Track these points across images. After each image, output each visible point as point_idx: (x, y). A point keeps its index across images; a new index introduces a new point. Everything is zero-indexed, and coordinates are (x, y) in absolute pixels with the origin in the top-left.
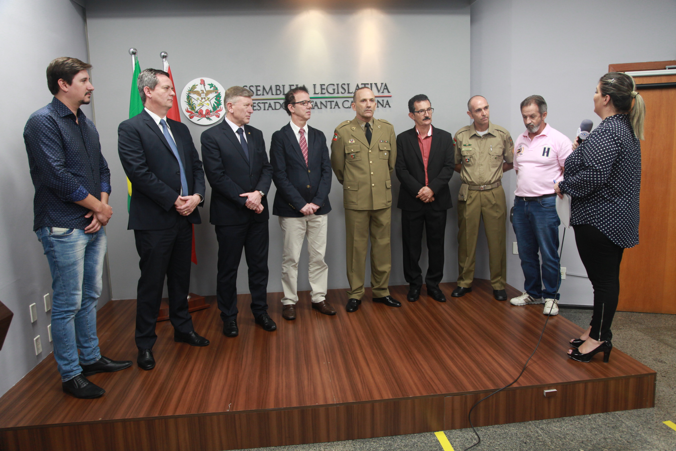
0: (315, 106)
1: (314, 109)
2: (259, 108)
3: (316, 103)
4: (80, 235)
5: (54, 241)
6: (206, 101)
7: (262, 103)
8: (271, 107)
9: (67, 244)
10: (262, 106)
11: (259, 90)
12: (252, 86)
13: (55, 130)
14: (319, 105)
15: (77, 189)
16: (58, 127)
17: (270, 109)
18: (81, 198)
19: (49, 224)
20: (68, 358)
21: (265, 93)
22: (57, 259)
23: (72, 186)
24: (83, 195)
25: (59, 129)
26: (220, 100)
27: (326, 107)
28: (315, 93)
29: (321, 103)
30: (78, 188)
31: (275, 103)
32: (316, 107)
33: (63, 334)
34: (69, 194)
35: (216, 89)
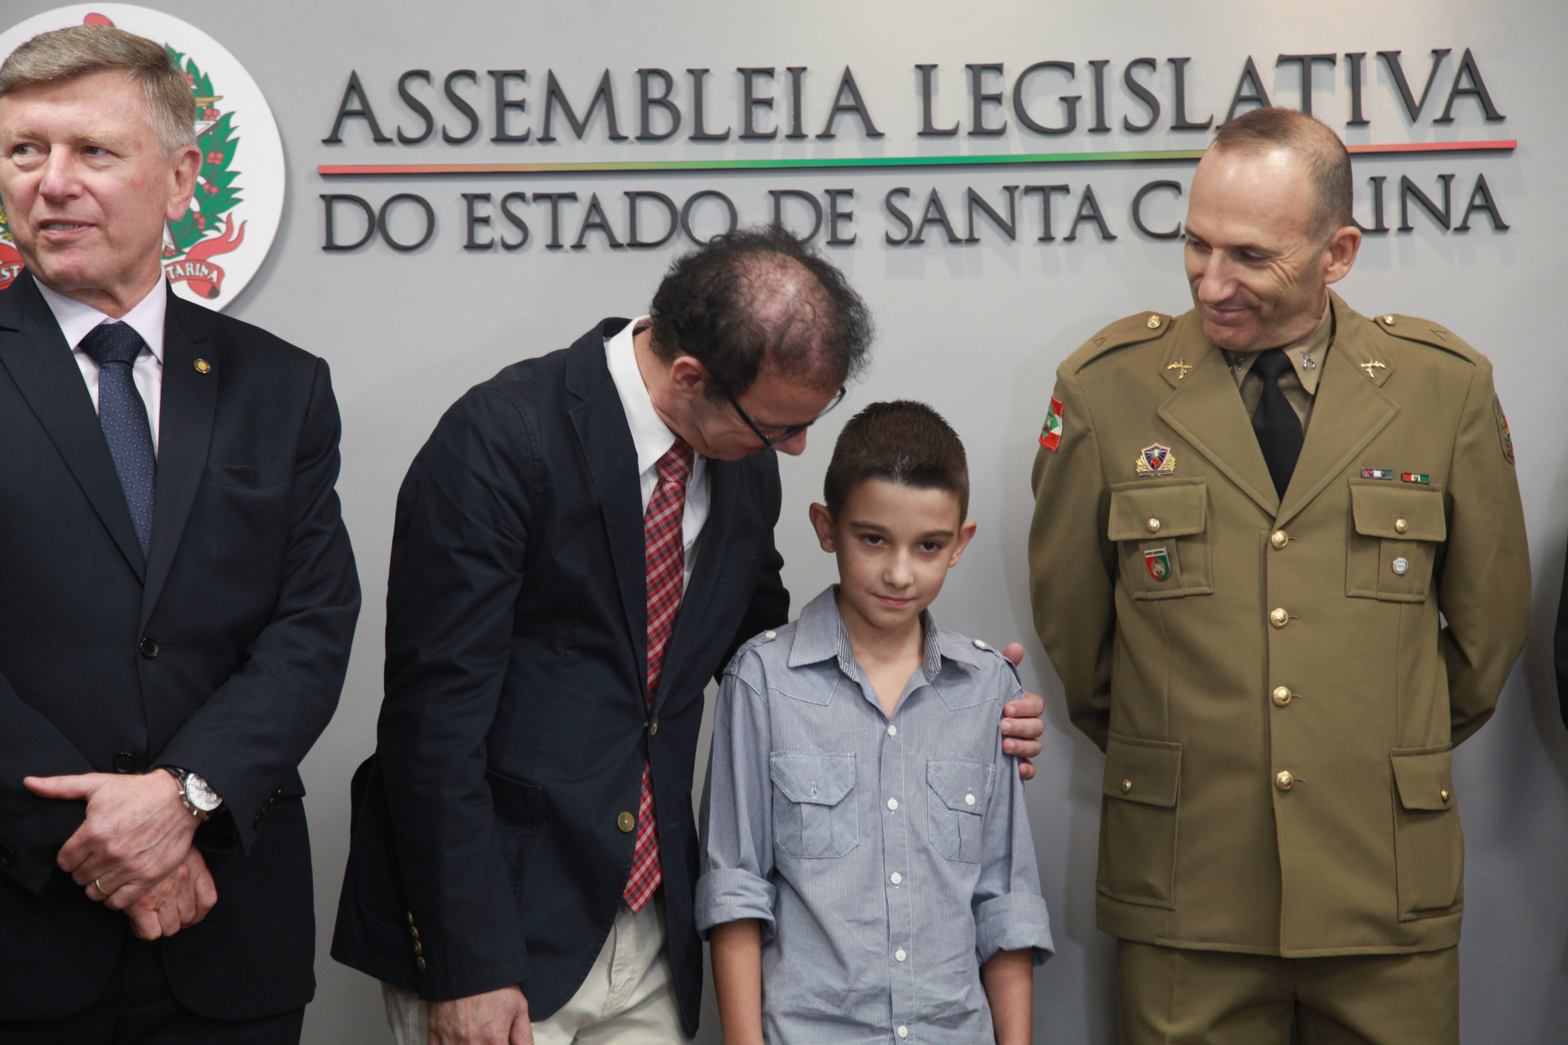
0: (927, 221)
1: (918, 242)
2: (513, 236)
3: (934, 200)
7: (538, 197)
8: (604, 226)
10: (535, 216)
11: (520, 105)
12: (470, 75)
14: (958, 219)
17: (595, 239)
21: (560, 127)
26: (231, 168)
27: (1009, 231)
28: (928, 132)
29: (974, 200)
31: (633, 197)
32: (934, 235)
35: (198, 88)
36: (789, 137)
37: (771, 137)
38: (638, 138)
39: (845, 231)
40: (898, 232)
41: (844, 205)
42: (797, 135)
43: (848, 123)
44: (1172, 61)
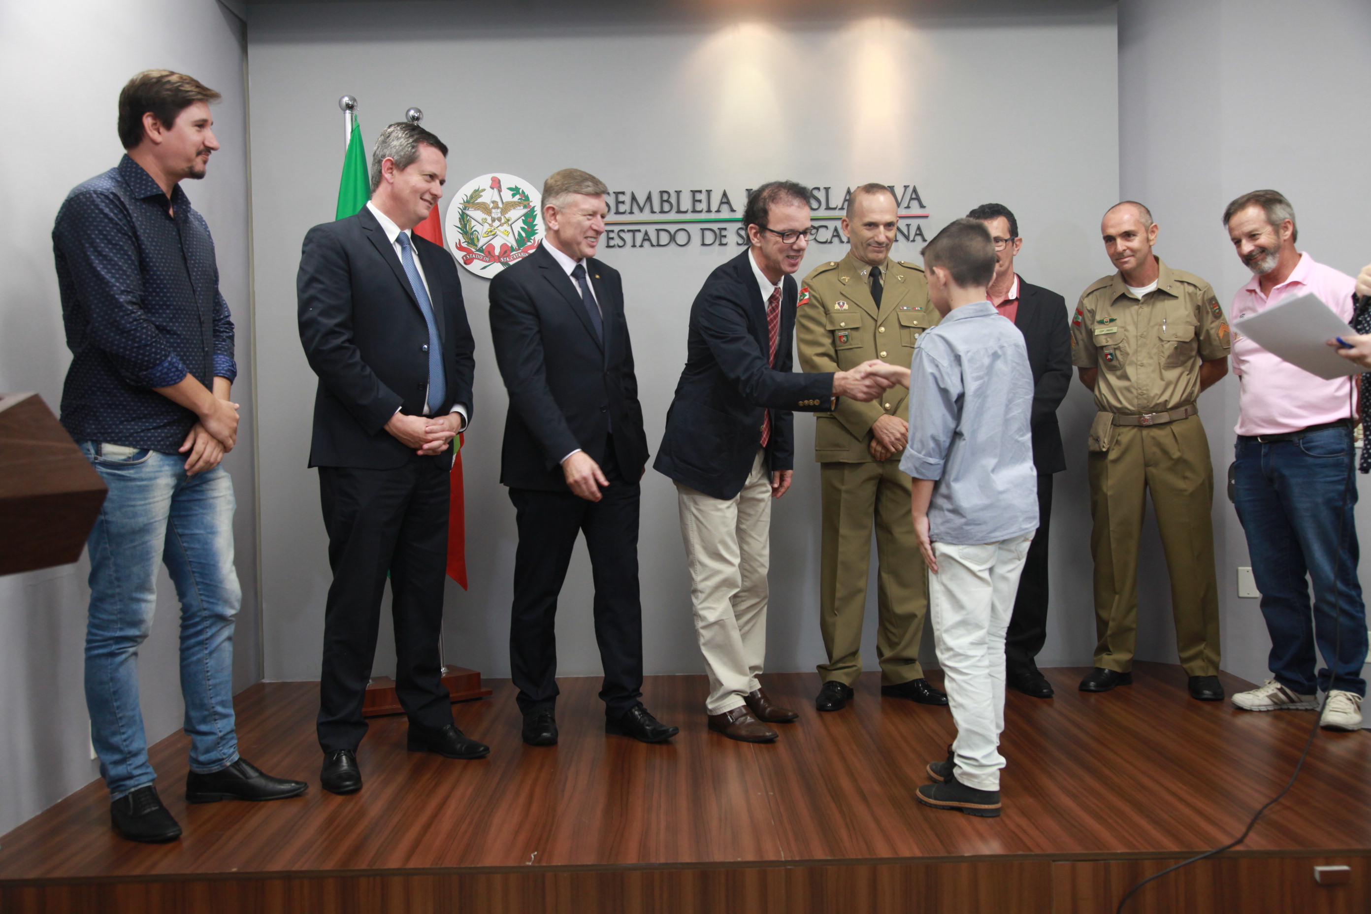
2: (621, 243)
4: (163, 465)
5: (105, 475)
6: (501, 225)
7: (629, 231)
8: (649, 240)
9: (133, 483)
10: (628, 237)
11: (623, 202)
13: (125, 226)
15: (165, 360)
16: (131, 218)
17: (646, 244)
18: (172, 380)
19: (95, 434)
20: (122, 747)
21: (636, 209)
22: (107, 517)
23: (156, 353)
24: (176, 373)
25: (133, 223)
26: (535, 223)
30: (166, 356)
31: (658, 231)
33: (112, 690)
34: (146, 370)
35: (525, 198)
36: (706, 212)
37: (701, 212)
38: (660, 212)
39: (724, 241)
40: (740, 241)
41: (724, 233)
42: (709, 211)
43: (725, 207)
44: (825, 188)
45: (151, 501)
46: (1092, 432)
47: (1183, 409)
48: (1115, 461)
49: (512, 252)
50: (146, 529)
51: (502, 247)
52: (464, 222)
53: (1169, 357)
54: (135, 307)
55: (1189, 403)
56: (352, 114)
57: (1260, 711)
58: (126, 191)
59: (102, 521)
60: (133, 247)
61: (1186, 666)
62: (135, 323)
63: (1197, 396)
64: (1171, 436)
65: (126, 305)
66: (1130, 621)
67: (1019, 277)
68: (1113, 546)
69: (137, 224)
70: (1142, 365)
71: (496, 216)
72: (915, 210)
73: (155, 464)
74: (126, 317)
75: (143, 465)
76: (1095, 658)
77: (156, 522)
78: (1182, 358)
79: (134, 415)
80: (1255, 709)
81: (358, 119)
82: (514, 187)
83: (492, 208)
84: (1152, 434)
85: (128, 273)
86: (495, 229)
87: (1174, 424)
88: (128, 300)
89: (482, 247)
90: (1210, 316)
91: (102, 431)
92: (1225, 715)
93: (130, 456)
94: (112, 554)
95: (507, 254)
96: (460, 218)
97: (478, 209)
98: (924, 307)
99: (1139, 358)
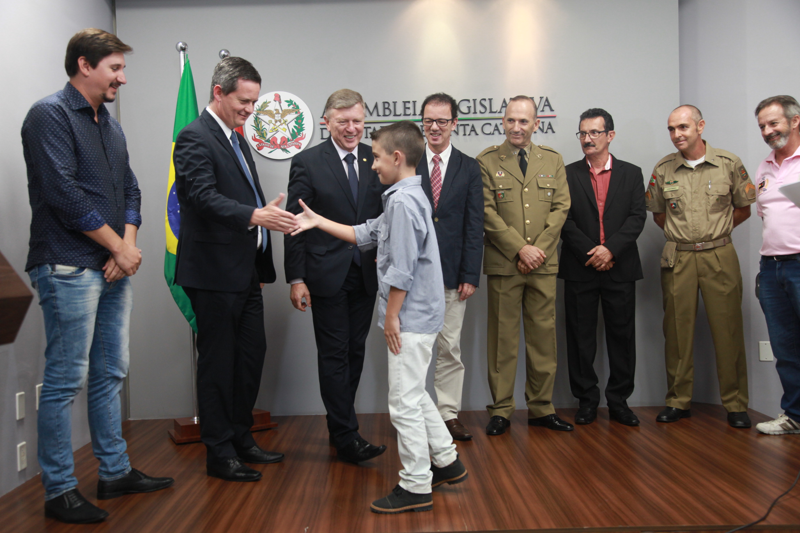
4: (94, 278)
6: (281, 124)
15: (88, 213)
19: (50, 259)
23: (83, 208)
24: (97, 223)
25: (71, 124)
34: (76, 219)
35: (296, 107)
44: (489, 99)
45: (87, 300)
46: (663, 255)
47: (722, 239)
48: (678, 274)
49: (288, 142)
50: (83, 319)
51: (282, 138)
52: (257, 123)
53: (713, 205)
54: (70, 178)
55: (726, 235)
56: (184, 54)
57: (775, 435)
58: (67, 105)
59: (55, 314)
60: (70, 139)
61: (726, 405)
62: (70, 188)
63: (732, 230)
64: (715, 257)
65: (64, 176)
66: (689, 376)
67: (611, 155)
68: (678, 328)
69: (74, 125)
70: (695, 211)
71: (278, 119)
72: (548, 112)
73: (89, 276)
74: (64, 184)
75: (82, 277)
76: (666, 401)
77: (89, 314)
78: (722, 206)
79: (74, 246)
80: (771, 433)
81: (188, 57)
82: (289, 100)
83: (275, 114)
84: (702, 256)
85: (67, 156)
86: (277, 127)
87: (717, 249)
88: (66, 174)
89: (269, 139)
90: (740, 179)
91: (55, 257)
92: (752, 437)
93: (74, 271)
94: (62, 335)
95: (285, 143)
96: (254, 121)
97: (266, 115)
98: (554, 175)
99: (694, 207)
